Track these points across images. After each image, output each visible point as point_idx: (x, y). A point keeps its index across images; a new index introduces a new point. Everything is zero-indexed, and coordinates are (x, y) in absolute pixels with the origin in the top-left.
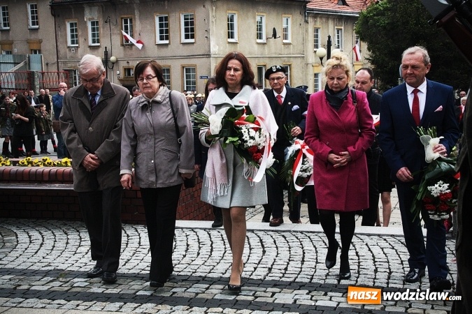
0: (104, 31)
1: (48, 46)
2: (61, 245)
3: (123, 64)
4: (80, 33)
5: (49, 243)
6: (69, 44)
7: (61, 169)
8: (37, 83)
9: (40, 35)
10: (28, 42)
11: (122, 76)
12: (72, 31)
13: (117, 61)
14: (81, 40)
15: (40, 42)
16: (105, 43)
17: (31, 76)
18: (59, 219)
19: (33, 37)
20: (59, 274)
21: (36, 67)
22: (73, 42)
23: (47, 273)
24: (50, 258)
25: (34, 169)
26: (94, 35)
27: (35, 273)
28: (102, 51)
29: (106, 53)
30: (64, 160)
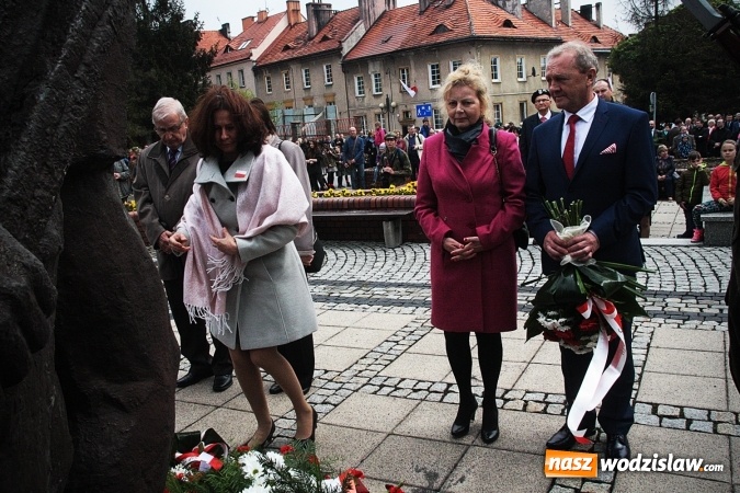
0: (384, 81)
1: (340, 97)
2: (361, 261)
3: (402, 108)
4: (365, 85)
5: (351, 260)
6: (357, 95)
7: (357, 198)
8: (333, 129)
9: (334, 90)
10: (325, 96)
11: (402, 118)
12: (359, 84)
13: (397, 106)
14: (367, 91)
15: (334, 95)
16: (386, 91)
17: (328, 124)
18: (358, 240)
19: (329, 92)
20: (361, 284)
21: (332, 117)
22: (360, 93)
23: (352, 284)
24: (354, 272)
25: (336, 199)
26: (377, 86)
27: (343, 283)
28: (384, 98)
29: (387, 99)
30: (359, 191)
